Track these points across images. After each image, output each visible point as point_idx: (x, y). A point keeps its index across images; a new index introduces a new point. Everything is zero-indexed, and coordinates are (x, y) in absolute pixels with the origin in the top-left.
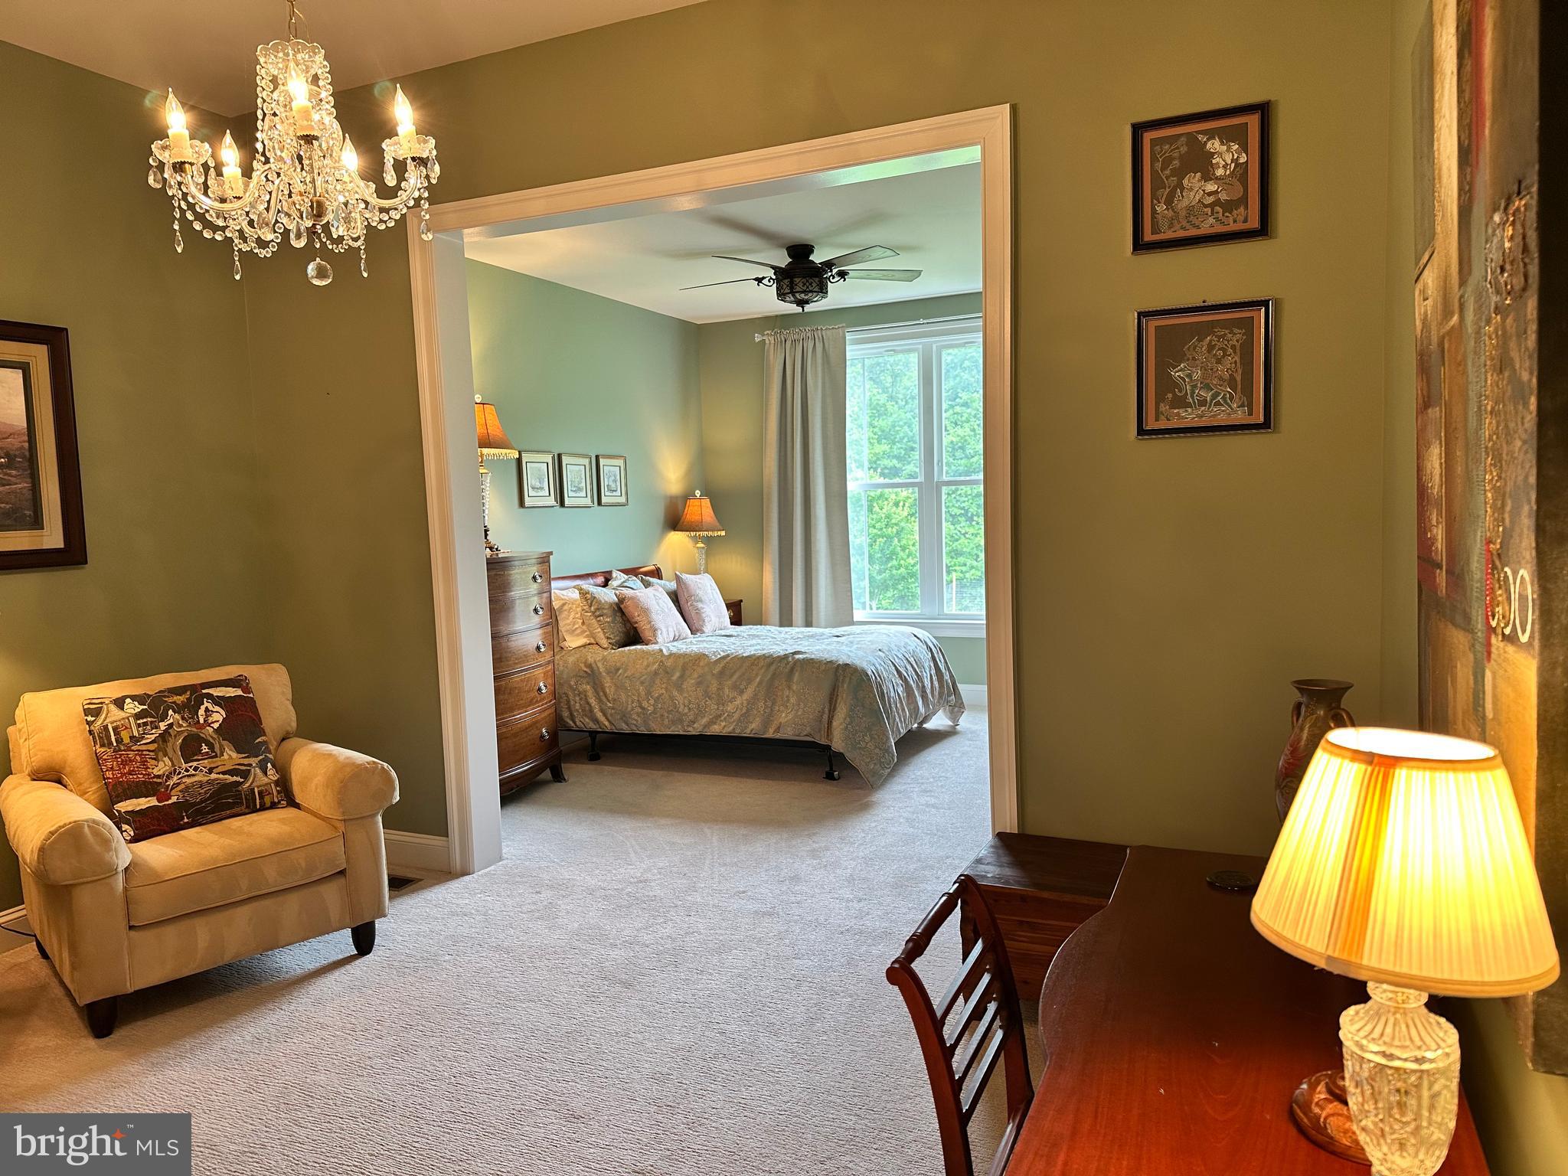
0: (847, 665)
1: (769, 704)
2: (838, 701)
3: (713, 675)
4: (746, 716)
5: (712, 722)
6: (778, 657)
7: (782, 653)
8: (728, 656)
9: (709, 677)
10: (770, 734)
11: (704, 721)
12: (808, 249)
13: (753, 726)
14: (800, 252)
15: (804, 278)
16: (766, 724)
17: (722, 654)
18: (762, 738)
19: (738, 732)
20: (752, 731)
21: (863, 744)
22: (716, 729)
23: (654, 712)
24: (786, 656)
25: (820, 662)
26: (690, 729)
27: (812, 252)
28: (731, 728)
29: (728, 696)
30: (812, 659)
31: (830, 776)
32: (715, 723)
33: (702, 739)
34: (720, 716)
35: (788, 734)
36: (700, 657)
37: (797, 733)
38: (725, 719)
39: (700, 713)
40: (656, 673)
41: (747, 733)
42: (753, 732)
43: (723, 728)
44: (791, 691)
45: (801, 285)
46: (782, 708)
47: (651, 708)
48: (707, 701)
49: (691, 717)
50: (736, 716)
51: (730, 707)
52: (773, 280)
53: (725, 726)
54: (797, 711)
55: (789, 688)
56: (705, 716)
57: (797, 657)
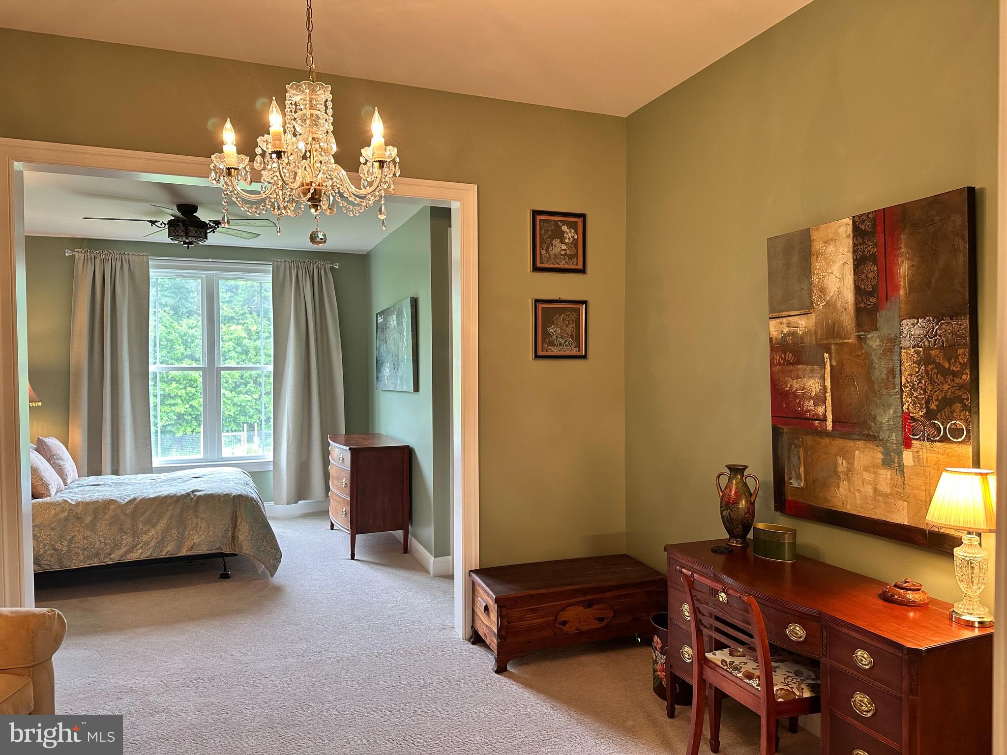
0: (240, 495)
1: (181, 531)
2: (239, 521)
3: (126, 515)
4: (161, 543)
5: (130, 551)
6: (182, 495)
7: (183, 493)
8: (135, 499)
9: (122, 517)
10: (184, 553)
11: (121, 552)
12: (194, 208)
13: (169, 548)
14: (188, 210)
15: (197, 227)
16: (180, 546)
17: (129, 499)
18: (177, 557)
19: (155, 556)
20: (167, 553)
21: (263, 548)
22: (134, 556)
23: (68, 551)
24: (188, 494)
25: (219, 495)
26: (107, 560)
27: (196, 212)
28: (149, 553)
29: (142, 529)
30: (211, 494)
31: (225, 576)
32: (132, 552)
33: (119, 565)
34: (136, 546)
35: (203, 550)
36: (108, 504)
37: (210, 548)
38: (141, 547)
39: (116, 546)
40: (66, 519)
41: (164, 554)
42: (169, 553)
43: (140, 555)
44: (199, 519)
45: (194, 232)
46: (191, 532)
47: (65, 549)
48: (122, 536)
49: (108, 551)
50: (152, 544)
51: (145, 538)
52: (165, 224)
53: (142, 553)
54: (209, 532)
55: (197, 517)
56: (121, 548)
57: (198, 494)
